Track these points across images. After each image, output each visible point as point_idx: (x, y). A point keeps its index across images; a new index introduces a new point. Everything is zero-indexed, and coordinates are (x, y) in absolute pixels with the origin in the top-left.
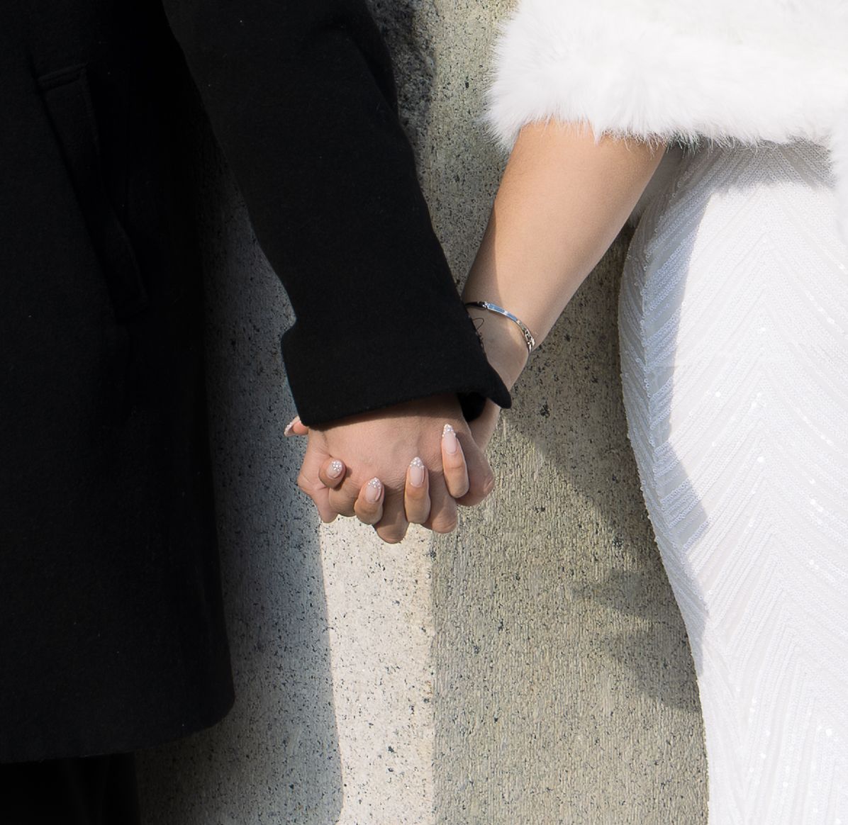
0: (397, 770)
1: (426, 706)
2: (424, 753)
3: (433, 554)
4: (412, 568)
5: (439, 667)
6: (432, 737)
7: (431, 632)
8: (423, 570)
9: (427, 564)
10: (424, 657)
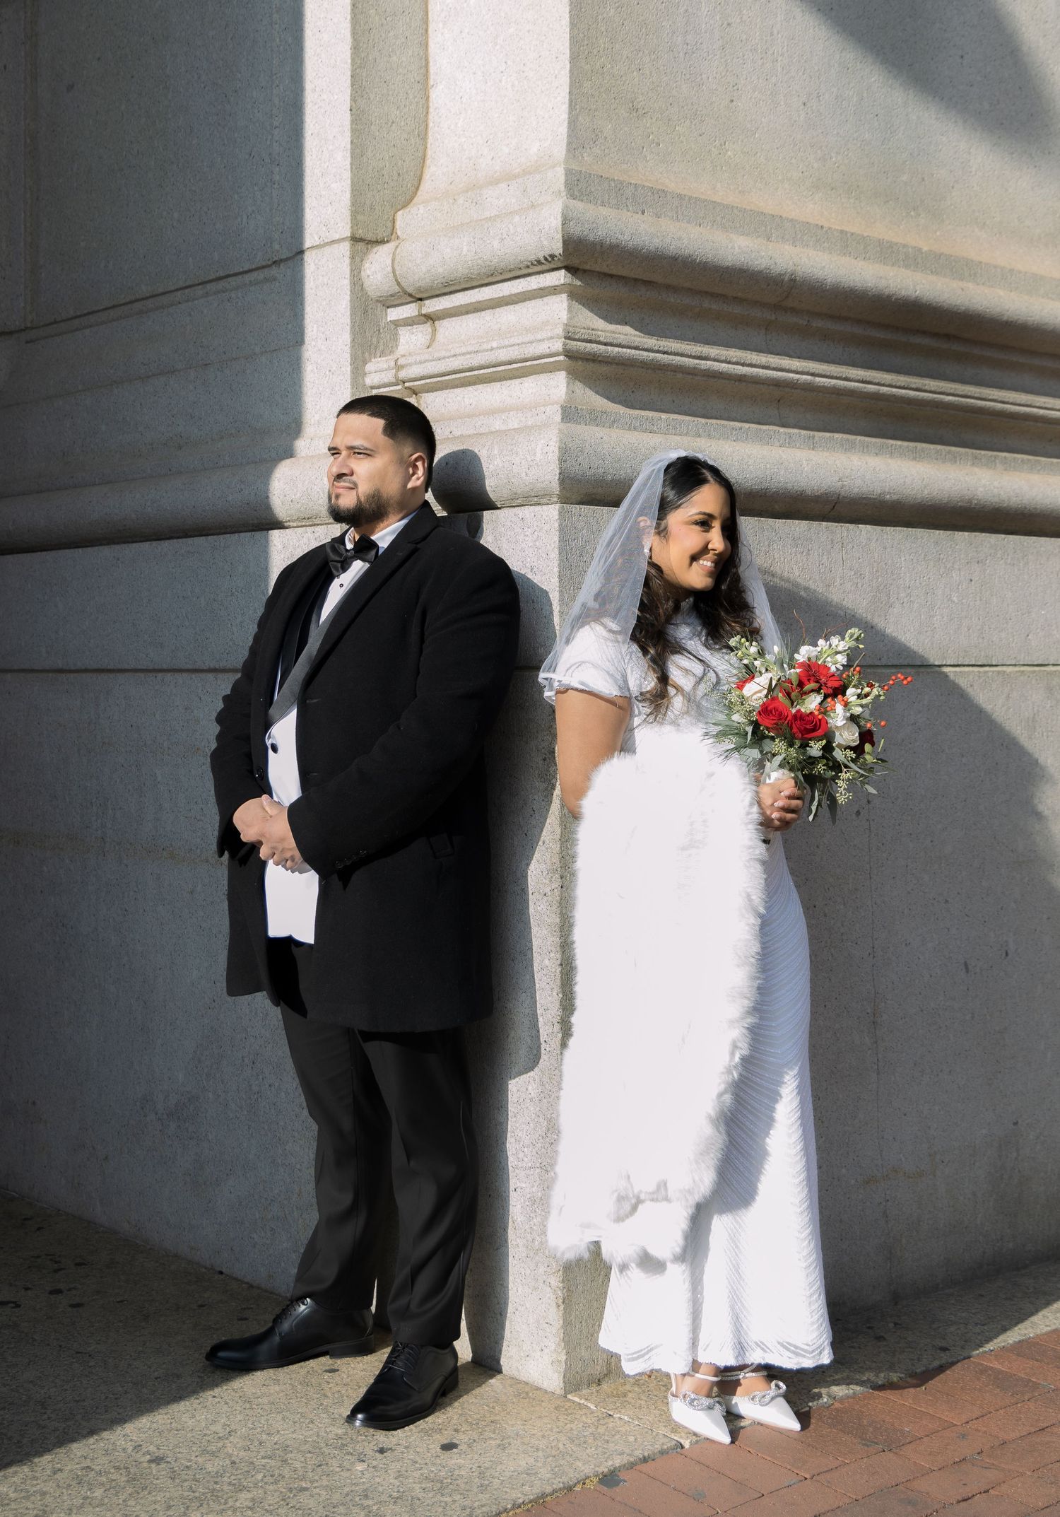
0: (548, 1049)
1: (558, 1025)
2: (557, 1043)
3: (562, 965)
4: (553, 970)
5: (563, 1010)
6: (560, 1037)
7: (561, 995)
8: (558, 971)
9: (559, 969)
10: (557, 1005)
